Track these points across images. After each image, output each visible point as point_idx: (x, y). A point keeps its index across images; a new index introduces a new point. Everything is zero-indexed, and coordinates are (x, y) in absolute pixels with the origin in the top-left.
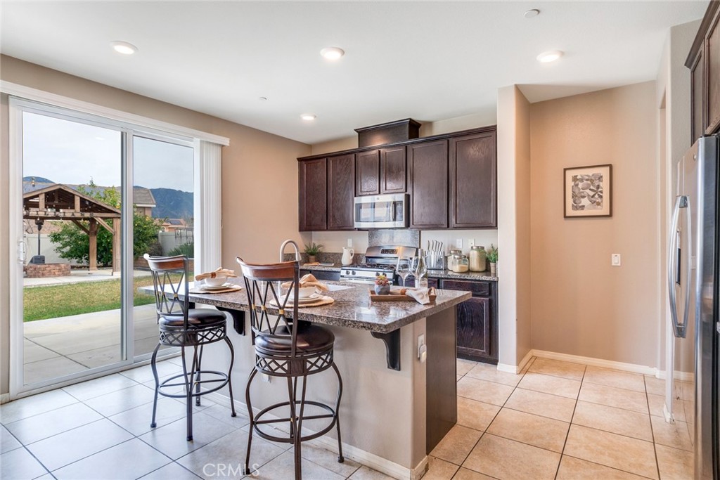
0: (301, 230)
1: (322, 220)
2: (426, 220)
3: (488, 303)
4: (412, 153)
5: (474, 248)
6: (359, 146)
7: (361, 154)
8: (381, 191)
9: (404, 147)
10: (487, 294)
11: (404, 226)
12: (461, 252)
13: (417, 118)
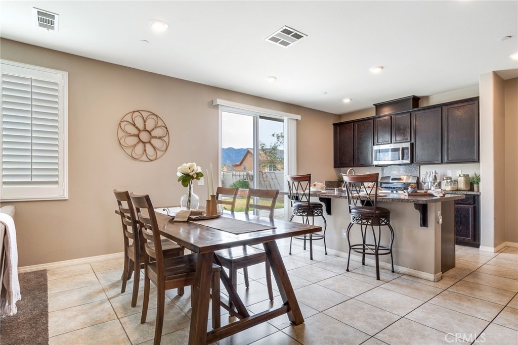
0: (335, 167)
1: (350, 161)
2: (426, 158)
3: (473, 208)
4: (415, 117)
5: (461, 175)
6: (376, 115)
7: (378, 119)
8: (392, 141)
9: (409, 114)
10: (472, 203)
11: (409, 163)
12: (451, 178)
13: (417, 95)
